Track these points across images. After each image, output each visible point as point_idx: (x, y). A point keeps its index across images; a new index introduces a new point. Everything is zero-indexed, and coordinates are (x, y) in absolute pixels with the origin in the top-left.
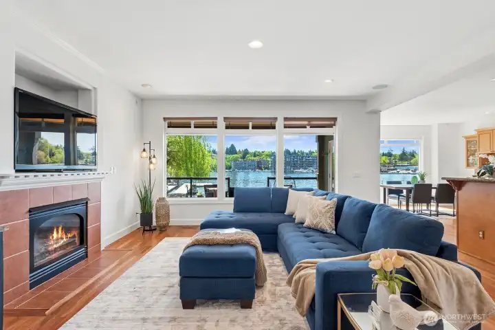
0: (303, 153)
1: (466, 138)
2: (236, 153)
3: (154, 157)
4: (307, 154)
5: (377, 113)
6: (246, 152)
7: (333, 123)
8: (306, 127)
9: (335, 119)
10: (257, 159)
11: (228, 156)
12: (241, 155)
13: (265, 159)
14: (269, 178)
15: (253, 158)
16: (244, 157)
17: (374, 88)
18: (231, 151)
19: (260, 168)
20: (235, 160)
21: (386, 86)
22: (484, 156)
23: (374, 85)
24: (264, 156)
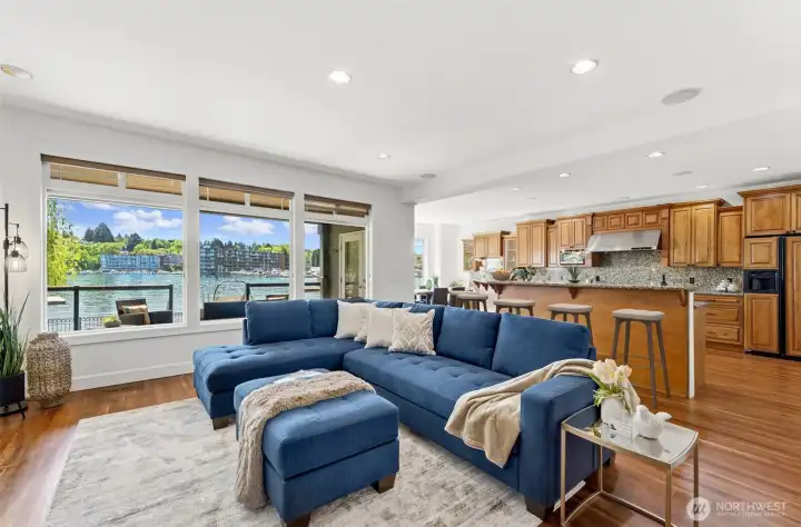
0: (242, 246)
1: (464, 241)
2: (112, 240)
3: (18, 240)
4: (250, 248)
5: (411, 205)
6: (135, 240)
7: (364, 210)
8: (331, 213)
9: (368, 207)
10: (161, 251)
11: (92, 245)
12: (124, 244)
13: (175, 252)
14: (248, 286)
15: (150, 251)
16: (130, 248)
17: (422, 176)
18: (102, 235)
19: (167, 268)
20: (112, 252)
21: (433, 176)
22: (479, 260)
23: (422, 173)
24: (173, 248)
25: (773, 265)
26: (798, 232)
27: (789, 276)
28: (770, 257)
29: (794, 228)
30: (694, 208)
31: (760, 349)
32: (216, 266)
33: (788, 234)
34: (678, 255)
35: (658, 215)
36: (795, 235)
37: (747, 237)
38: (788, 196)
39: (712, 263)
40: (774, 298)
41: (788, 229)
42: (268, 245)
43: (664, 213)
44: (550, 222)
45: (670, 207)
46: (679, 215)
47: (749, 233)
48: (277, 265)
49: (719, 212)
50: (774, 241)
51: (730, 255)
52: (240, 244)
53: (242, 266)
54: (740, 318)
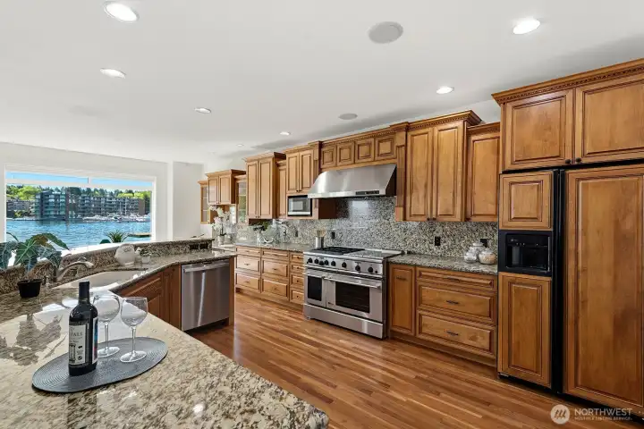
1: (201, 184)
4: (112, 194)
13: (23, 198)
24: (21, 194)
25: (544, 224)
26: (585, 161)
27: (571, 245)
28: (539, 207)
29: (578, 155)
30: (436, 129)
31: (522, 375)
32: (67, 212)
33: (569, 166)
34: (418, 204)
35: (392, 140)
36: (582, 166)
37: (505, 172)
38: (569, 94)
39: (458, 217)
40: (546, 281)
41: (568, 157)
42: (130, 192)
43: (400, 138)
44: (280, 157)
45: (408, 127)
46: (419, 142)
47: (509, 166)
48: (135, 210)
49: (468, 134)
50: (546, 177)
51: (483, 204)
52: (102, 190)
53: (98, 211)
54: (493, 311)
